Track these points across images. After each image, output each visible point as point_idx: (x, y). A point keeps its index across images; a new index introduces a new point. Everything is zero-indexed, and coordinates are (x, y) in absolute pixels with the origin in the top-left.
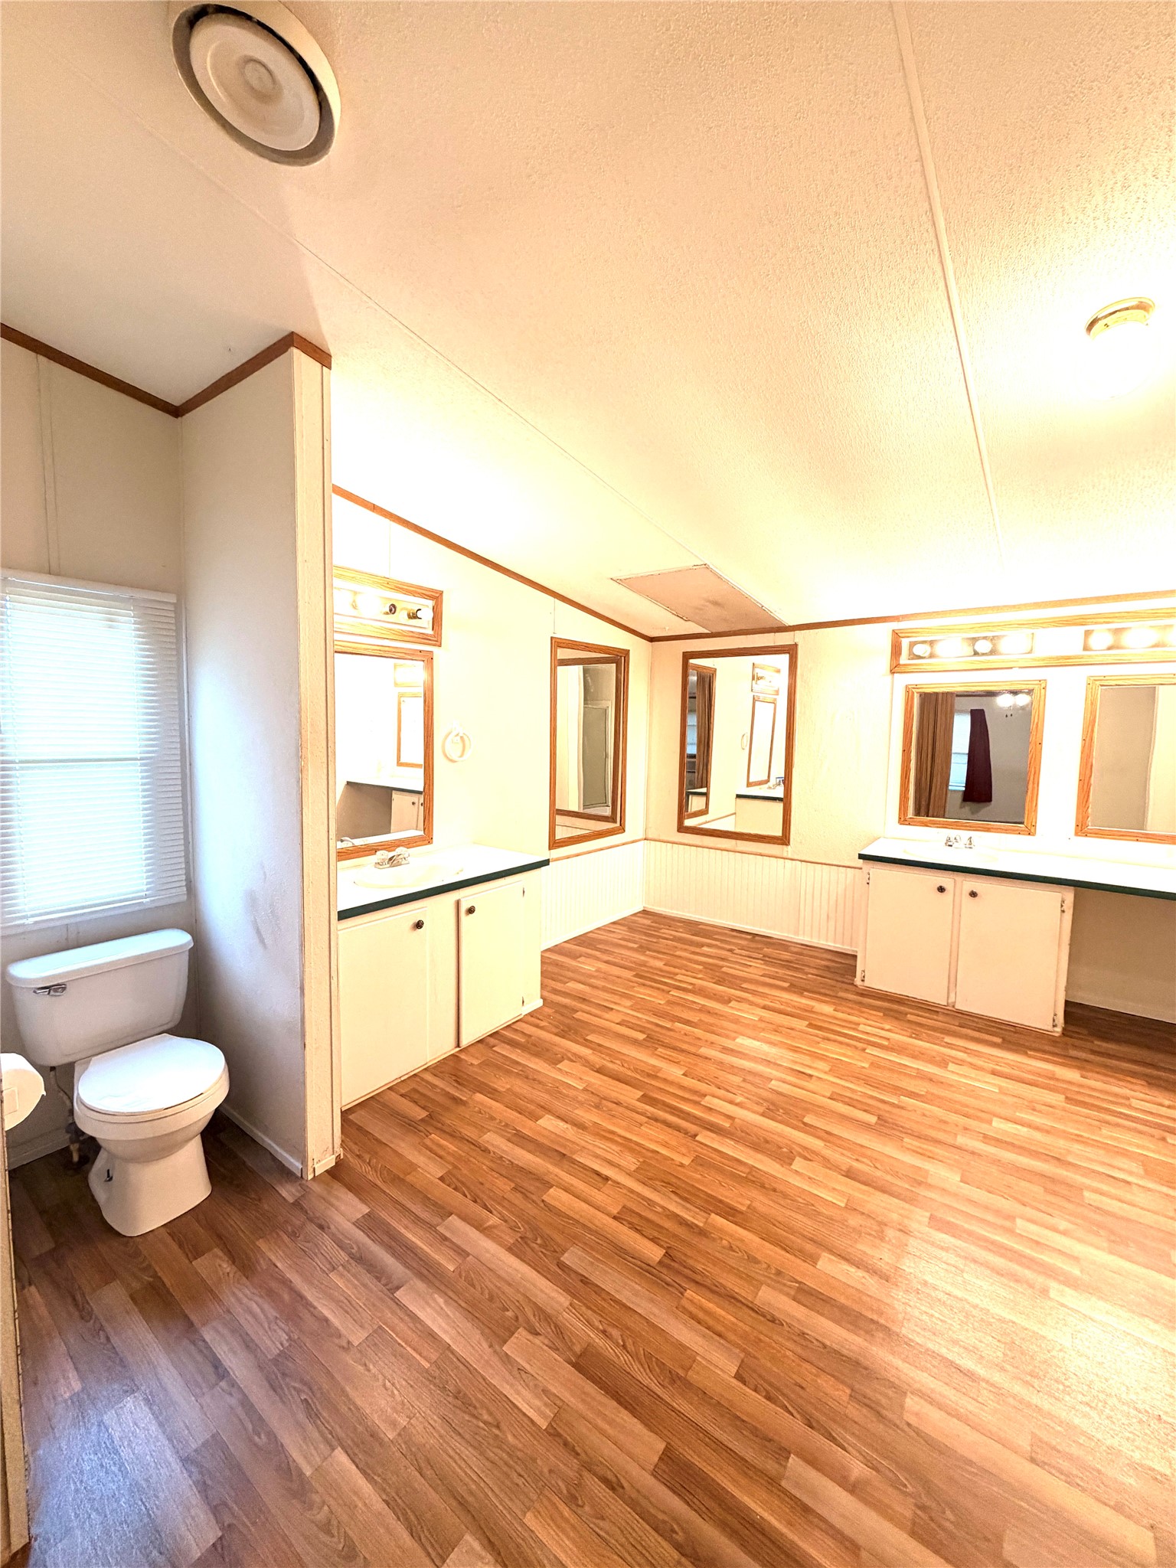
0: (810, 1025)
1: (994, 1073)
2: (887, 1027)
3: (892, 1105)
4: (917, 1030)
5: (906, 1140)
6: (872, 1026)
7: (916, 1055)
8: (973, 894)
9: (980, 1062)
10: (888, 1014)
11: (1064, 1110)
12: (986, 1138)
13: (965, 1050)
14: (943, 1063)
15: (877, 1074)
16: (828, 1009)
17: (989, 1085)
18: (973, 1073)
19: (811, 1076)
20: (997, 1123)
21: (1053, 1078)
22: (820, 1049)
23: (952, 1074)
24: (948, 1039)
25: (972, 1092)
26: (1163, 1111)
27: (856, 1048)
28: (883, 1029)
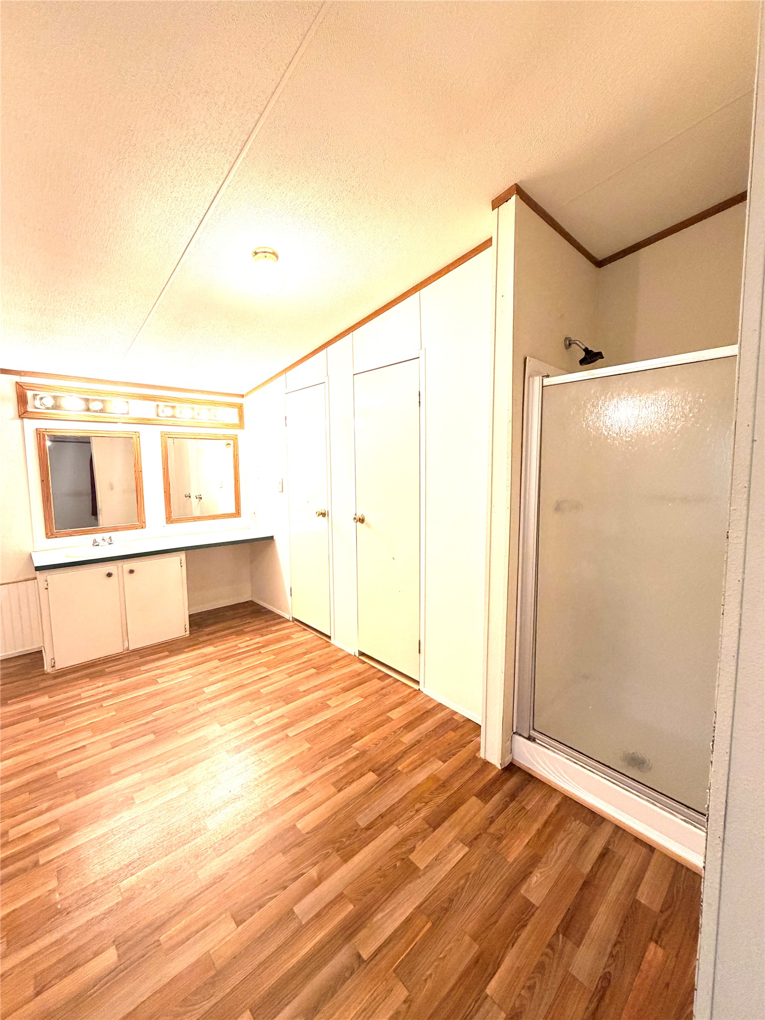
0: (41, 719)
1: (182, 669)
2: (101, 684)
3: (152, 721)
4: (121, 673)
5: (179, 731)
6: (88, 690)
7: (136, 687)
8: (132, 572)
9: (169, 669)
10: (92, 677)
11: (224, 665)
12: (210, 700)
13: (158, 668)
14: (153, 681)
15: (124, 714)
16: (44, 700)
17: (185, 676)
18: (172, 676)
19: (84, 746)
20: (207, 690)
21: (206, 655)
22: (68, 727)
23: (164, 683)
24: (143, 668)
25: (181, 685)
26: (251, 642)
27: (94, 708)
28: (98, 687)
